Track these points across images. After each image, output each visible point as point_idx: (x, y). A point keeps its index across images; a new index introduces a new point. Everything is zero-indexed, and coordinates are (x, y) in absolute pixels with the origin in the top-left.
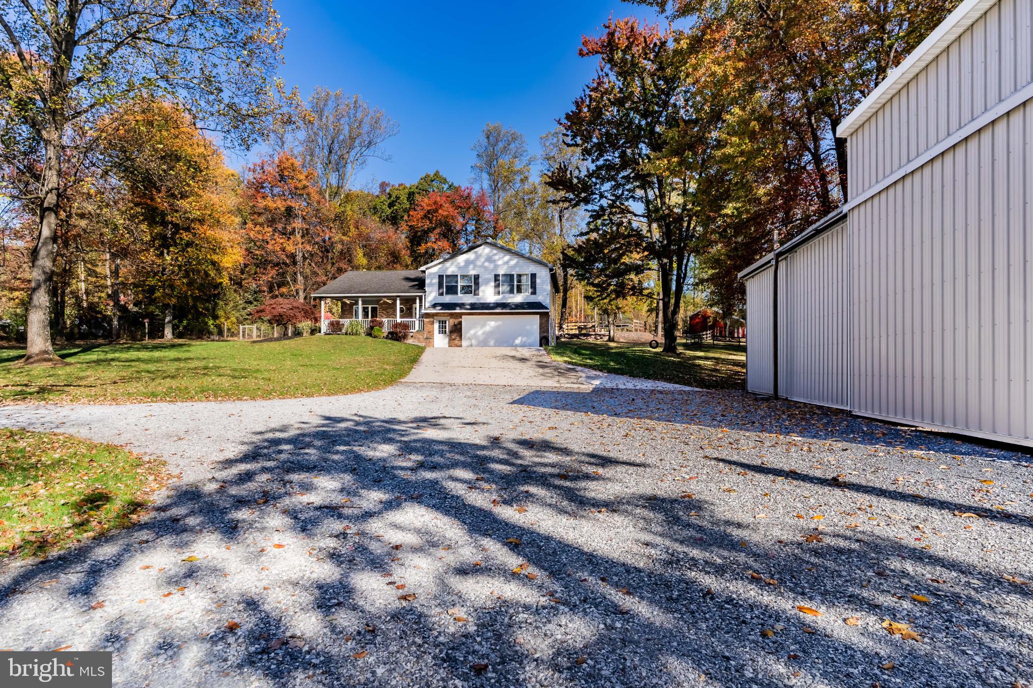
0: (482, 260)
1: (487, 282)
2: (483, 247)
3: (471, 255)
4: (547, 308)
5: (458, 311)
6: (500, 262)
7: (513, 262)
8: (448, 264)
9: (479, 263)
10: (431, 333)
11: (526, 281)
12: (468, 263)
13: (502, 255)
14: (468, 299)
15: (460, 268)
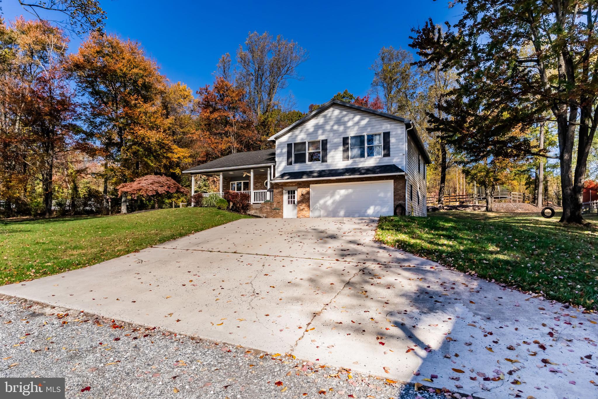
0: (332, 123)
1: (336, 147)
2: (331, 109)
3: (320, 120)
4: (401, 171)
5: (305, 179)
6: (350, 124)
7: (364, 122)
8: (297, 132)
9: (328, 127)
10: (280, 203)
11: (378, 142)
12: (317, 127)
13: (351, 116)
14: (317, 166)
15: (309, 134)
